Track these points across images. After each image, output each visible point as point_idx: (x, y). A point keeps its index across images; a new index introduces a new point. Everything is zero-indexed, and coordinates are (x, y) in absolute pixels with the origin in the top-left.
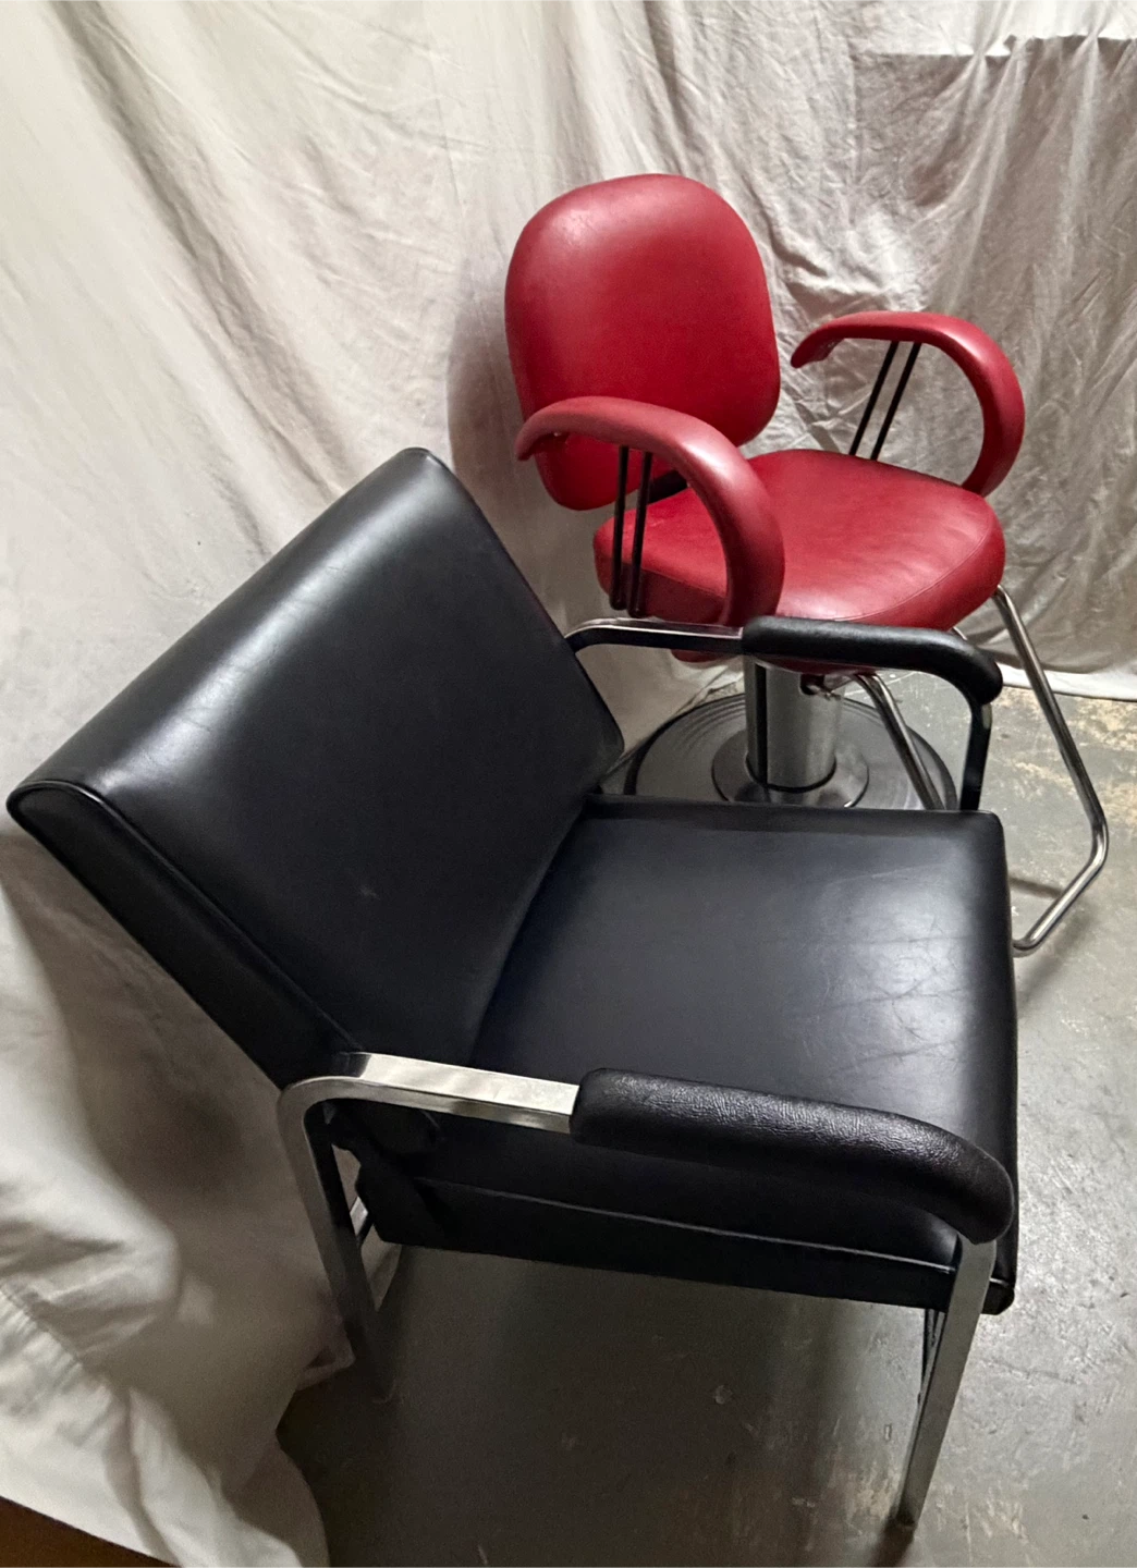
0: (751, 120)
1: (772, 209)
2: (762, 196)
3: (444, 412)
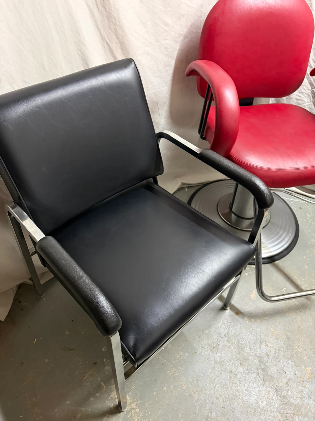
3: (175, 54)
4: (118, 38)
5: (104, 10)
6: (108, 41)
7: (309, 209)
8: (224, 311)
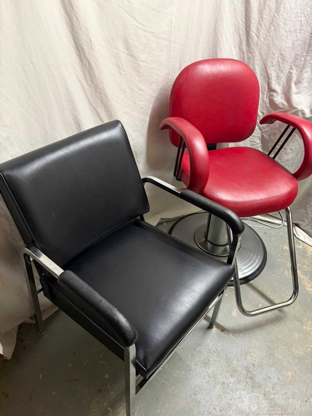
0: (271, 47)
1: (271, 75)
2: (268, 70)
3: (149, 112)
4: (102, 103)
5: (92, 84)
6: (95, 106)
7: (273, 233)
8: (211, 329)
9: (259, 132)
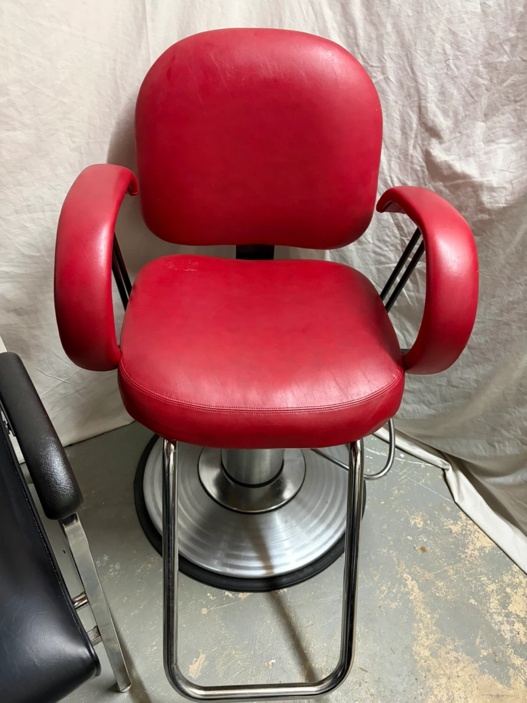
7: (403, 477)
8: (115, 695)
9: (394, 233)
